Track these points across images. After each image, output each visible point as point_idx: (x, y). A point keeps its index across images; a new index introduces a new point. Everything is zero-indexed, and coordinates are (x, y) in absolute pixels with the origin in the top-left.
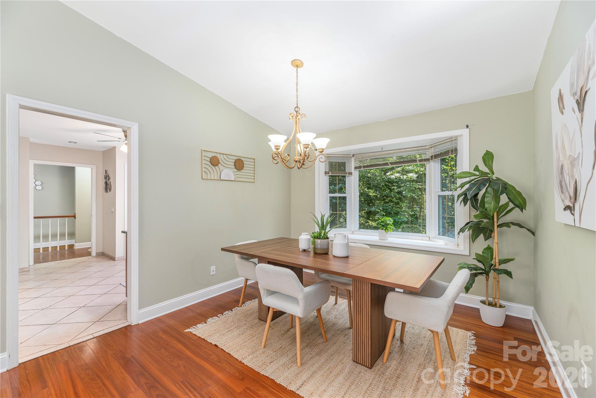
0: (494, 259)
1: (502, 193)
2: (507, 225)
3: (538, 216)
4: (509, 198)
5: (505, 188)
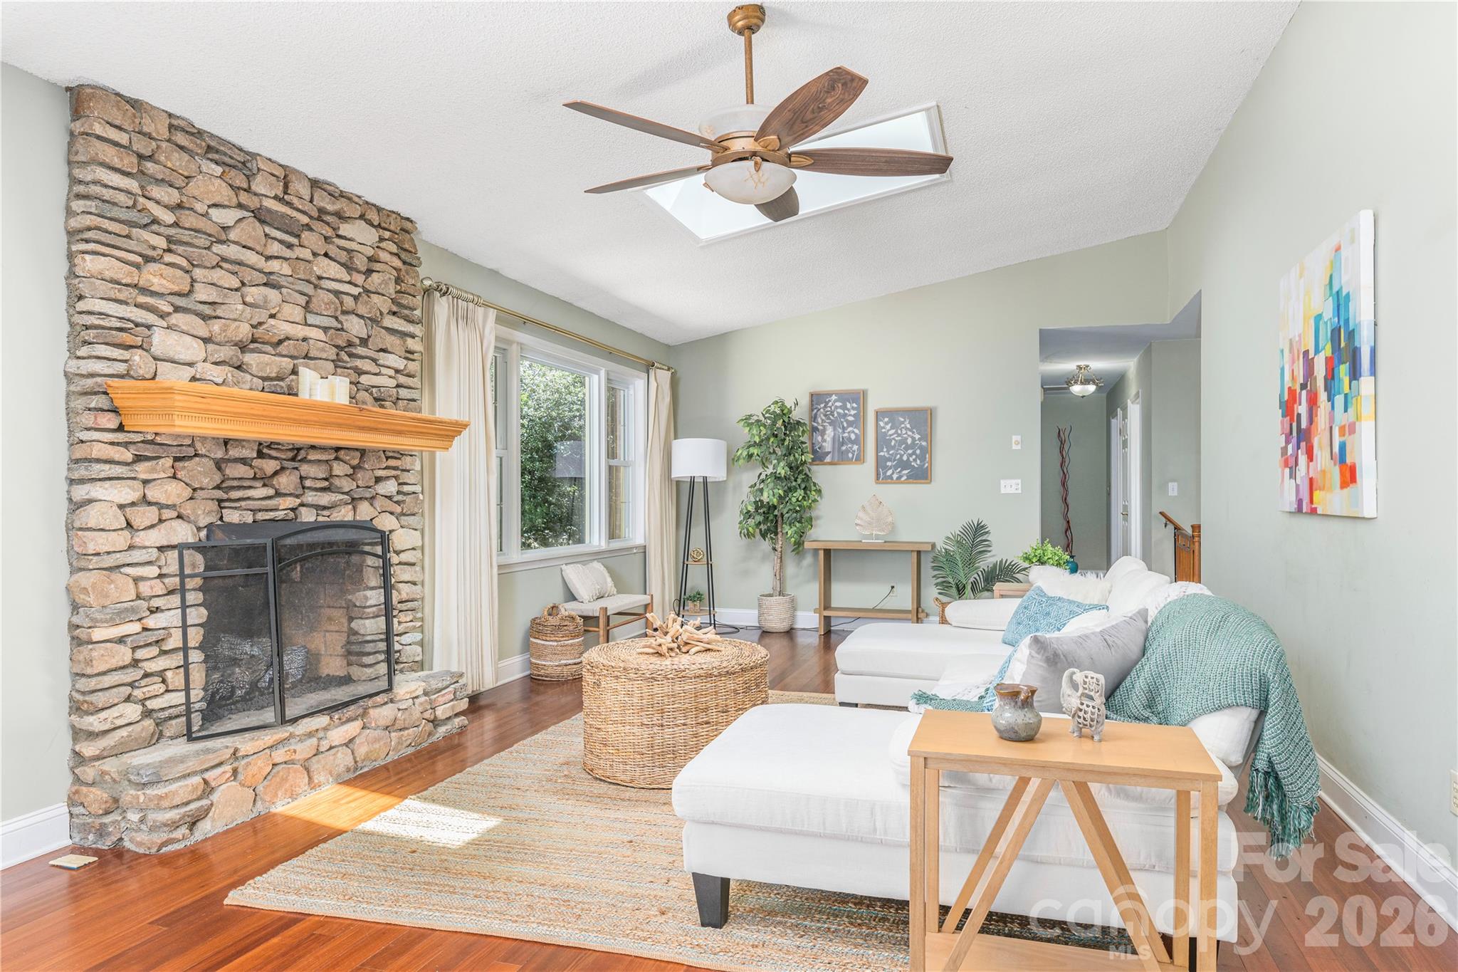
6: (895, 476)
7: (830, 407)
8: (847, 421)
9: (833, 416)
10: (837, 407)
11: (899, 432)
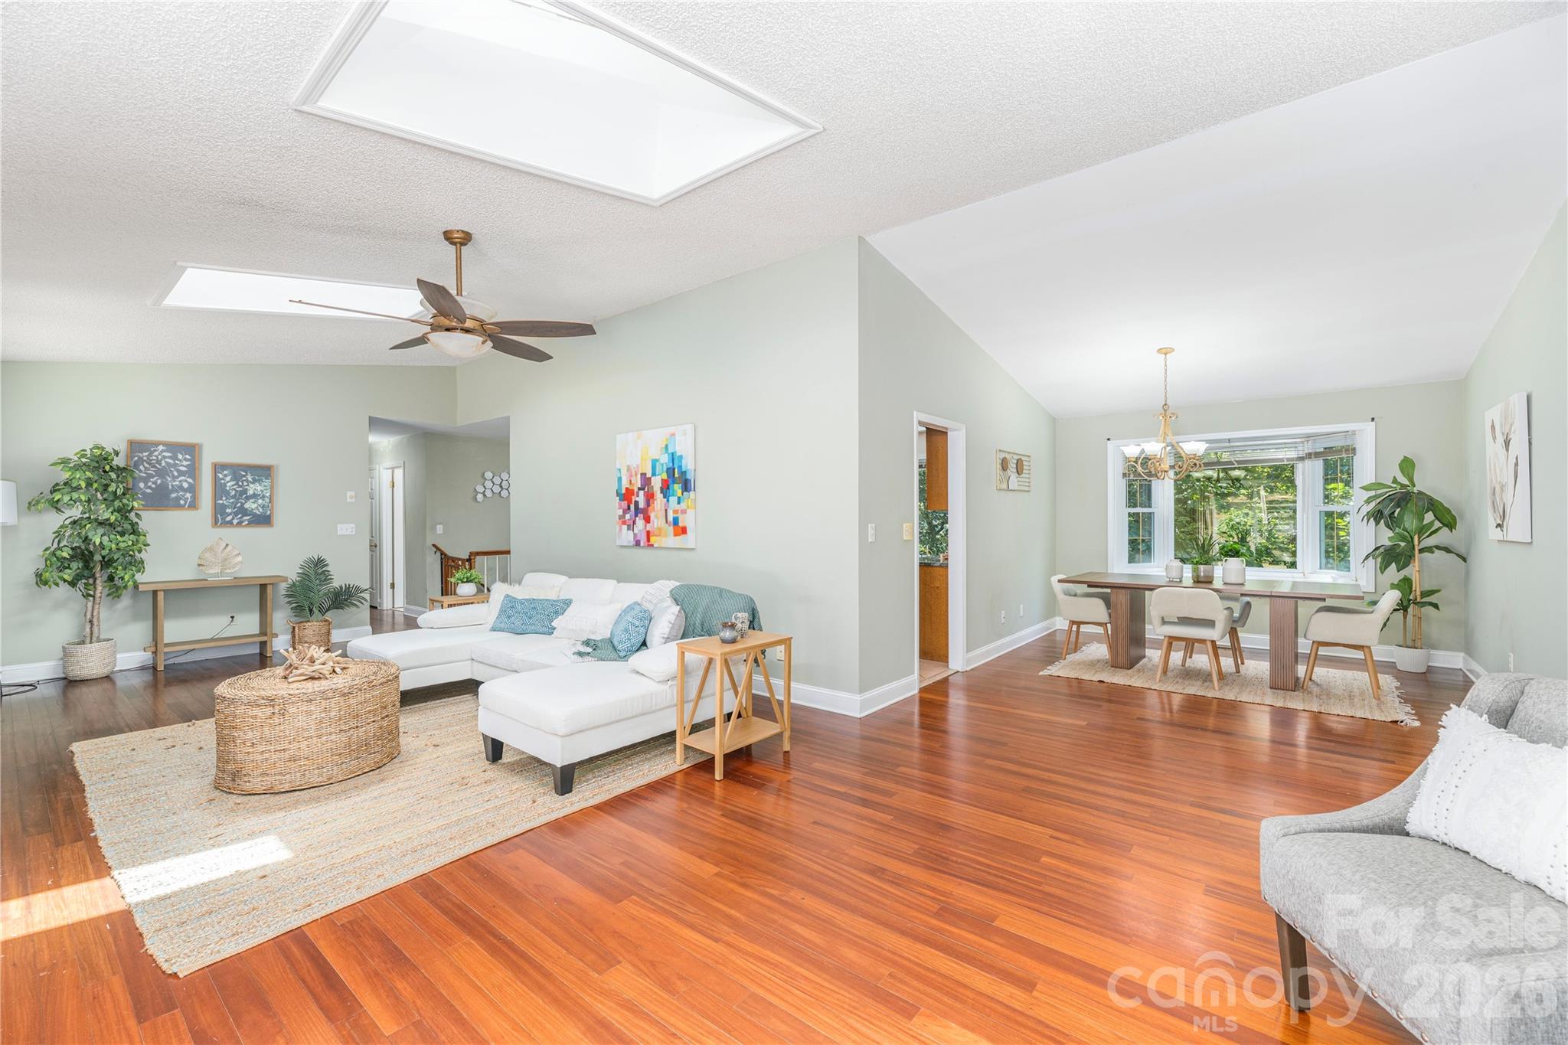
0: (1413, 593)
1: (1427, 511)
2: (1429, 549)
3: (1471, 538)
4: (1435, 516)
5: (1432, 505)
6: (235, 522)
7: (156, 456)
8: (178, 471)
9: (160, 464)
10: (165, 457)
11: (240, 483)
